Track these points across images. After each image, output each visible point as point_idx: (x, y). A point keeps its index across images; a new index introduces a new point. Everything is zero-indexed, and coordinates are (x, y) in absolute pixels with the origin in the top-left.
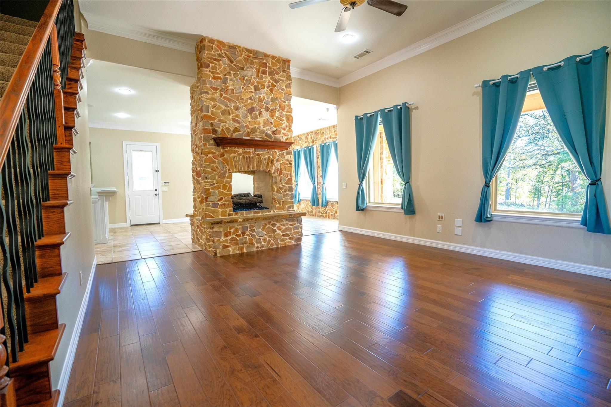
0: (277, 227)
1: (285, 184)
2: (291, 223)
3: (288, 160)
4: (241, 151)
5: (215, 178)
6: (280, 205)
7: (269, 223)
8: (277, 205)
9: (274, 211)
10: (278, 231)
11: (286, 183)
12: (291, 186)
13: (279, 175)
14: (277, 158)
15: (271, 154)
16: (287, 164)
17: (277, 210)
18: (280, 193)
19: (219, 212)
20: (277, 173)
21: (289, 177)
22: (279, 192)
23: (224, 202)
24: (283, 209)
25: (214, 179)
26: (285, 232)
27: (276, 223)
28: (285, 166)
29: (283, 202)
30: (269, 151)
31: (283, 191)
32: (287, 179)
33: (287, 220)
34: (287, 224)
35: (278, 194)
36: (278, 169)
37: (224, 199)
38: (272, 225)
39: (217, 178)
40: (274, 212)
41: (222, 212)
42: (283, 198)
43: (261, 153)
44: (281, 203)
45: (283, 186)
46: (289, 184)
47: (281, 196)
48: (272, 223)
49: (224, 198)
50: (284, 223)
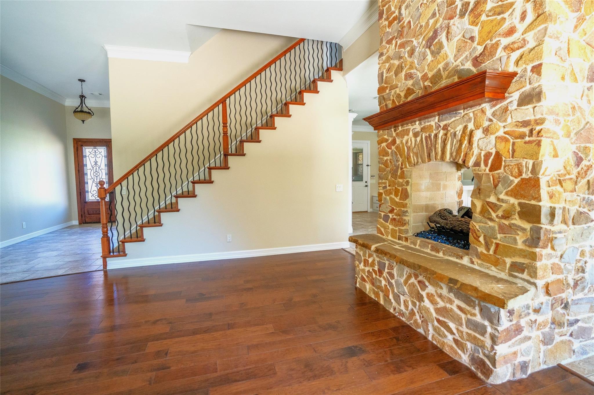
0: (428, 294)
1: (507, 194)
2: (463, 305)
3: (525, 123)
4: (417, 126)
5: (388, 177)
6: (488, 249)
7: (416, 277)
8: (481, 249)
9: (471, 259)
10: (427, 303)
11: (514, 193)
12: (533, 202)
13: (490, 170)
14: (486, 124)
15: (470, 119)
16: (522, 136)
17: (479, 262)
18: (491, 220)
19: (388, 229)
20: (486, 165)
21: (524, 176)
22: (486, 215)
23: (396, 215)
24: (496, 263)
25: (387, 179)
26: (444, 317)
27: (427, 284)
28: (514, 144)
29: (497, 245)
30: (466, 112)
31: (500, 213)
32: (516, 181)
33: (450, 290)
34: (451, 302)
35: (484, 220)
36: (488, 155)
37: (395, 211)
38: (420, 282)
39: (389, 178)
40: (472, 263)
41: (392, 229)
42: (499, 236)
43: (450, 121)
44: (492, 249)
45: (498, 199)
46: (523, 197)
47: (492, 228)
48: (420, 278)
49: (396, 209)
50: (444, 291)
